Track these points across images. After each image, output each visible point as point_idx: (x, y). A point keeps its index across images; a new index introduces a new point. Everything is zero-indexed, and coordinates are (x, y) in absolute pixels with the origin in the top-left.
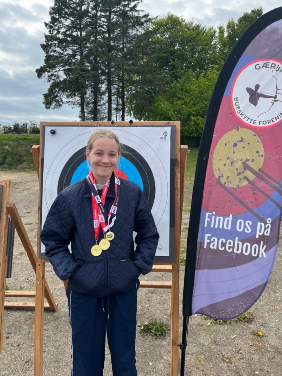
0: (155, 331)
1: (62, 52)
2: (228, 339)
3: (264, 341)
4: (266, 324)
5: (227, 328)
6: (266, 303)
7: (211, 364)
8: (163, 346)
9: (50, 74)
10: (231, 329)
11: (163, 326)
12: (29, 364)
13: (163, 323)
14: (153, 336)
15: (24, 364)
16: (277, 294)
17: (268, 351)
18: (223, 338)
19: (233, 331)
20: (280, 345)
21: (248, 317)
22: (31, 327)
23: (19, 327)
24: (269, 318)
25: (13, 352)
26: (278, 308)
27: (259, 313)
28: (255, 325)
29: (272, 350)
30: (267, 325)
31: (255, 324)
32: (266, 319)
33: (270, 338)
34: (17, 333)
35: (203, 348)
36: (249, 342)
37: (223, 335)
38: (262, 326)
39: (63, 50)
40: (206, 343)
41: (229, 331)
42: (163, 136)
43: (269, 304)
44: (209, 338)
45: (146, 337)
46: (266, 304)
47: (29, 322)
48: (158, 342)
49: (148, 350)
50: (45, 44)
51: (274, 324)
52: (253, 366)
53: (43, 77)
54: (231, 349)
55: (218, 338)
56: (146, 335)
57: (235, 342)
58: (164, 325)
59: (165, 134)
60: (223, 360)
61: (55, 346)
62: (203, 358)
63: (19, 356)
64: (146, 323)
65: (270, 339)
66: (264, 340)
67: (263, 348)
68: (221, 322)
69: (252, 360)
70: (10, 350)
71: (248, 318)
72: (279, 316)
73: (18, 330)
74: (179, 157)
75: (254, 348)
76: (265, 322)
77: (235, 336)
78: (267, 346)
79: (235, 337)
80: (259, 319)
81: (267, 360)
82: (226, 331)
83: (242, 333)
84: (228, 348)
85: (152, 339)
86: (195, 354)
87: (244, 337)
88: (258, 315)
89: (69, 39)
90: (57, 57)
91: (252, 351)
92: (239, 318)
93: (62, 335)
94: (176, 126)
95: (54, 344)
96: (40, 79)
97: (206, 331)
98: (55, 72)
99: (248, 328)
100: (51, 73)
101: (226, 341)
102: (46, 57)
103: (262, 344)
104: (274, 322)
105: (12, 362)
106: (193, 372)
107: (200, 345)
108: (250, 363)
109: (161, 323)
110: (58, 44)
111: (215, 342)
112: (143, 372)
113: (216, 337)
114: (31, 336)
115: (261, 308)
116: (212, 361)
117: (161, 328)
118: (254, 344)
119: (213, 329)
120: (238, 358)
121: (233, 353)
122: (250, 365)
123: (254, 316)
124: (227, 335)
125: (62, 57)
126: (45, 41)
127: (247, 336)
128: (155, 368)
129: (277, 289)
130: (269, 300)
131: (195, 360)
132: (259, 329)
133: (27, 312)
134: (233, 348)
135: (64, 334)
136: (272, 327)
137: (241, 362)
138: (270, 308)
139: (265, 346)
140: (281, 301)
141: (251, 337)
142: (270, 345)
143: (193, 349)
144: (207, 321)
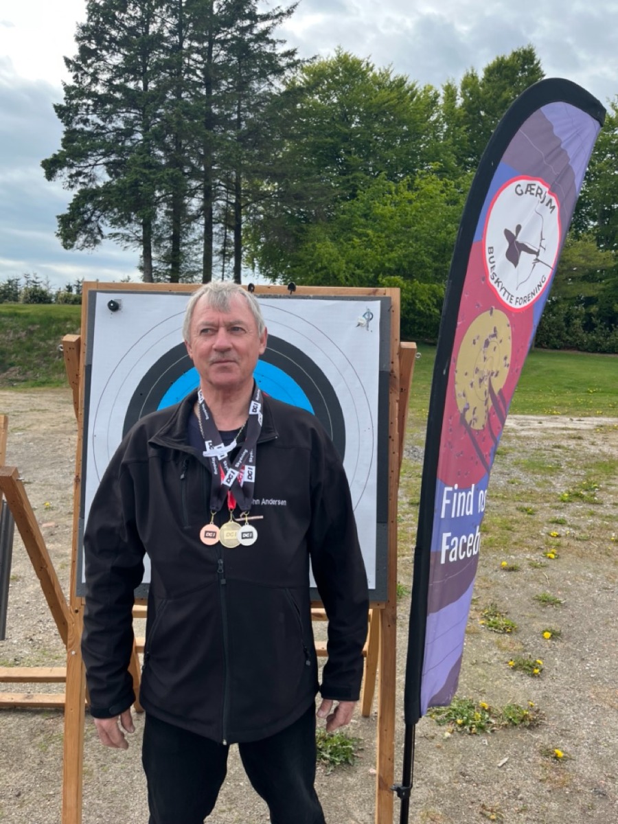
0: (331, 754)
1: (102, 123)
2: (491, 768)
3: (568, 770)
4: (569, 731)
5: (486, 743)
6: (566, 684)
8: (350, 788)
9: (74, 171)
10: (495, 744)
11: (348, 741)
13: (346, 735)
14: (326, 766)
16: (588, 665)
17: (578, 792)
18: (480, 765)
19: (500, 748)
20: (602, 777)
21: (531, 717)
22: (45, 752)
23: (17, 751)
24: (574, 718)
25: (6, 813)
26: (591, 694)
27: (552, 707)
28: (546, 736)
29: (587, 790)
30: (571, 734)
31: (545, 732)
32: (568, 720)
33: (581, 763)
34: (12, 765)
35: (437, 791)
36: (537, 773)
37: (480, 758)
38: (562, 735)
39: (104, 120)
40: (445, 778)
41: (491, 748)
42: (364, 321)
43: (571, 686)
44: (448, 765)
46: (566, 687)
47: (41, 738)
48: (339, 779)
50: (64, 104)
51: (586, 731)
53: (59, 178)
54: (499, 789)
55: (468, 765)
57: (507, 774)
58: (351, 740)
59: (366, 316)
60: (484, 815)
61: (103, 795)
62: (441, 813)
63: (21, 820)
65: (580, 765)
66: (567, 766)
67: (567, 786)
68: (474, 730)
69: (547, 813)
71: (530, 720)
72: (594, 713)
73: (15, 758)
74: (396, 367)
75: (548, 786)
76: (566, 727)
77: (506, 760)
78: (575, 780)
79: (507, 762)
80: (554, 720)
81: (578, 812)
82: (486, 749)
83: (520, 752)
84: (493, 789)
85: (324, 772)
86: (422, 804)
87: (526, 763)
88: (551, 712)
89: (118, 95)
90: (90, 134)
91: (544, 793)
92: (511, 720)
93: (119, 769)
94: (392, 300)
95: (103, 790)
96: (51, 182)
97: (443, 751)
98: (86, 167)
99: (532, 741)
100: (77, 169)
101: (488, 772)
102: (65, 133)
103: (564, 776)
104: (586, 727)
107: (432, 783)
108: (542, 821)
109: (343, 735)
110: (93, 105)
111: (464, 775)
113: (465, 765)
114: (47, 772)
115: (556, 695)
116: (460, 819)
117: (344, 747)
118: (547, 778)
119: (458, 746)
120: (517, 809)
121: (505, 798)
123: (544, 715)
124: (489, 758)
125: (103, 134)
126: (65, 99)
127: (530, 760)
129: (586, 653)
130: (571, 677)
131: (422, 817)
132: (555, 744)
133: (33, 716)
134: (503, 788)
135: (124, 765)
136: (583, 739)
137: (522, 820)
138: (576, 694)
139: (571, 779)
140: (596, 679)
141: (540, 761)
142: (581, 777)
143: (418, 793)
144: (443, 728)
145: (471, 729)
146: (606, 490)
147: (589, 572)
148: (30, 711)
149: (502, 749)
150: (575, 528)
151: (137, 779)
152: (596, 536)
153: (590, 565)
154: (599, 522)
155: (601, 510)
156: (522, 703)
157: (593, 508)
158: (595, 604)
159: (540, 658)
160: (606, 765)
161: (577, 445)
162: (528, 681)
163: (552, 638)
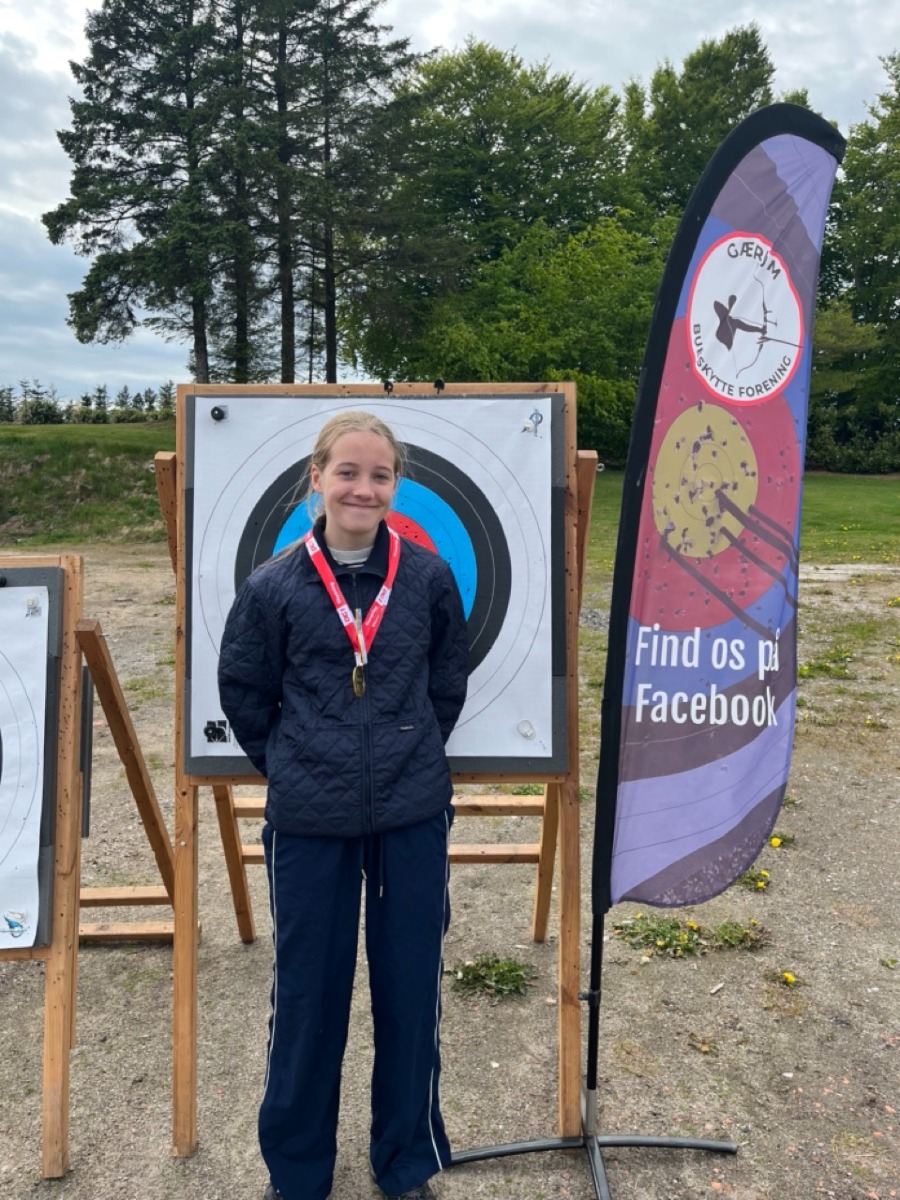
0: (497, 982)
1: (128, 157)
2: (701, 995)
3: (801, 997)
4: (803, 953)
5: (695, 967)
6: (800, 898)
7: (661, 1059)
8: (523, 1020)
9: (90, 228)
10: (706, 969)
11: (518, 968)
12: (144, 1086)
13: (515, 963)
14: (491, 996)
15: (131, 1088)
16: (830, 876)
17: (815, 1021)
18: (687, 992)
19: (713, 973)
20: (846, 1004)
21: (753, 936)
22: (131, 990)
23: (95, 992)
24: (810, 938)
25: (91, 1060)
26: (832, 910)
27: (781, 925)
28: (773, 959)
29: (826, 1020)
30: (806, 956)
31: (771, 954)
32: (802, 940)
33: (819, 989)
34: (91, 1008)
35: (634, 1021)
36: (760, 1000)
37: (688, 985)
38: (793, 957)
39: (131, 152)
40: (643, 1007)
41: (701, 973)
42: (530, 424)
43: (807, 902)
44: (647, 993)
45: (472, 999)
46: (801, 903)
47: (124, 976)
48: (507, 1010)
49: (484, 1032)
50: (73, 131)
51: (826, 953)
52: (777, 1061)
53: (68, 239)
54: (712, 1019)
55: (672, 992)
56: (472, 995)
57: (722, 1001)
58: (521, 967)
59: (534, 418)
60: (694, 1047)
61: (212, 1036)
62: (639, 1046)
63: (111, 1067)
64: (468, 963)
65: (818, 991)
66: (800, 993)
67: (800, 1015)
68: (679, 952)
69: (773, 1045)
70: (82, 1053)
71: (752, 940)
72: (836, 932)
75: (776, 1015)
76: (799, 948)
77: (720, 985)
78: (810, 1009)
79: (721, 989)
80: (783, 940)
81: (815, 1044)
82: (694, 975)
83: (739, 977)
84: (705, 1018)
85: (489, 1003)
86: (614, 1036)
87: (747, 989)
88: (780, 932)
89: (151, 115)
90: (112, 174)
91: (771, 1022)
92: (726, 940)
93: (229, 1006)
96: (58, 246)
97: (639, 978)
98: (108, 222)
99: (755, 964)
100: (94, 224)
101: (698, 1000)
102: (75, 173)
103: (796, 1004)
104: (826, 948)
105: (94, 1085)
106: (613, 1082)
107: (627, 1013)
108: (769, 1054)
109: (511, 961)
110: (115, 131)
111: (667, 1003)
112: (476, 1086)
113: (667, 992)
114: (137, 1013)
115: (787, 913)
116: (663, 1052)
117: (513, 974)
118: (774, 1006)
119: (658, 972)
120: (735, 1040)
121: (720, 1028)
122: (768, 1058)
123: (770, 934)
124: (699, 985)
125: (130, 173)
126: (74, 123)
127: (753, 986)
128: (507, 1075)
129: (827, 862)
130: (807, 891)
131: (615, 1050)
133: (110, 951)
134: (718, 1018)
135: (235, 1002)
136: (822, 962)
137: (743, 1052)
138: (812, 911)
139: (806, 1008)
140: (840, 893)
141: (765, 986)
142: (817, 1005)
143: (608, 1023)
144: (640, 952)
145: (675, 952)
146: (861, 660)
147: (835, 765)
148: (106, 946)
149: (716, 974)
150: (818, 710)
151: (253, 1016)
152: (845, 719)
153: (837, 756)
154: (850, 701)
155: (853, 687)
156: (742, 921)
157: (842, 684)
158: (841, 803)
159: (767, 870)
160: (852, 991)
161: (823, 602)
162: (750, 897)
163: (782, 845)
